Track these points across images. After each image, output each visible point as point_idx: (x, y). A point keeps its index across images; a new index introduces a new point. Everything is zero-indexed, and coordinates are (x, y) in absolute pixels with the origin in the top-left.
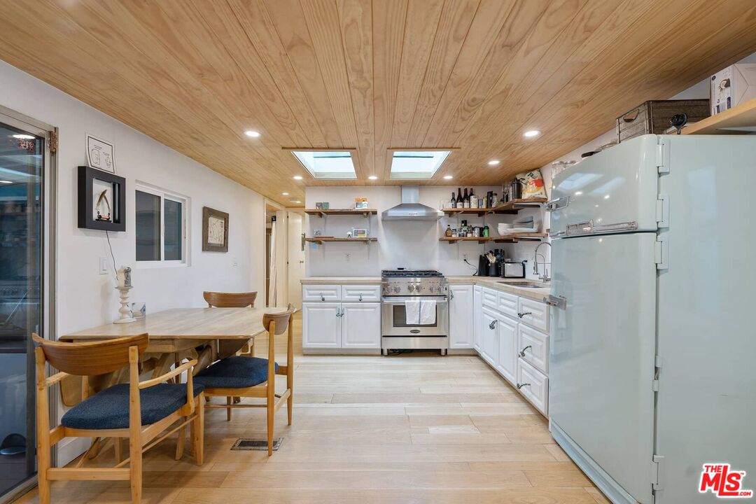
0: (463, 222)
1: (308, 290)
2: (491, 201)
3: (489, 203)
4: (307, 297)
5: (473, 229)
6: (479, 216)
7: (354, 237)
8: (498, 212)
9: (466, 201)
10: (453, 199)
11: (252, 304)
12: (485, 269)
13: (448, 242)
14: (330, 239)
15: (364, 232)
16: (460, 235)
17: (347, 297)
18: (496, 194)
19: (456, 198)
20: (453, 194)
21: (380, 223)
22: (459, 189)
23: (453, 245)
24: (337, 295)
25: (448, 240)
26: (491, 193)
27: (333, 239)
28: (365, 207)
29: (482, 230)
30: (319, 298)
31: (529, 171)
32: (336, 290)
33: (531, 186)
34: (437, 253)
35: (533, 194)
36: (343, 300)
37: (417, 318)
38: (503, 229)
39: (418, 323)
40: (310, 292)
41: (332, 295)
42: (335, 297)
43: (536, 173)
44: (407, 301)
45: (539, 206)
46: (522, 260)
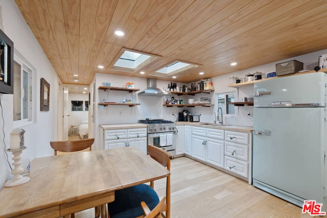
0: (172, 98)
1: (108, 133)
2: (185, 89)
3: (184, 90)
4: (108, 137)
5: (177, 101)
6: (178, 95)
7: (126, 103)
8: (189, 94)
9: (175, 88)
10: (169, 87)
11: (90, 147)
12: (181, 118)
13: (166, 106)
14: (114, 104)
15: (130, 101)
16: (172, 103)
17: (130, 135)
18: (187, 87)
19: (170, 87)
20: (169, 85)
21: (137, 96)
22: (171, 83)
23: (169, 108)
24: (125, 135)
25: (167, 105)
26: (185, 86)
27: (115, 104)
28: (133, 87)
29: (180, 101)
30: (116, 137)
31: (207, 78)
32: (124, 132)
33: (209, 85)
34: (162, 111)
35: (210, 88)
36: (128, 137)
37: (165, 143)
38: (191, 101)
39: (165, 146)
40: (109, 134)
41: (123, 135)
42: (124, 136)
43: (209, 79)
44: (161, 135)
45: (209, 93)
46: (199, 114)
